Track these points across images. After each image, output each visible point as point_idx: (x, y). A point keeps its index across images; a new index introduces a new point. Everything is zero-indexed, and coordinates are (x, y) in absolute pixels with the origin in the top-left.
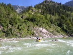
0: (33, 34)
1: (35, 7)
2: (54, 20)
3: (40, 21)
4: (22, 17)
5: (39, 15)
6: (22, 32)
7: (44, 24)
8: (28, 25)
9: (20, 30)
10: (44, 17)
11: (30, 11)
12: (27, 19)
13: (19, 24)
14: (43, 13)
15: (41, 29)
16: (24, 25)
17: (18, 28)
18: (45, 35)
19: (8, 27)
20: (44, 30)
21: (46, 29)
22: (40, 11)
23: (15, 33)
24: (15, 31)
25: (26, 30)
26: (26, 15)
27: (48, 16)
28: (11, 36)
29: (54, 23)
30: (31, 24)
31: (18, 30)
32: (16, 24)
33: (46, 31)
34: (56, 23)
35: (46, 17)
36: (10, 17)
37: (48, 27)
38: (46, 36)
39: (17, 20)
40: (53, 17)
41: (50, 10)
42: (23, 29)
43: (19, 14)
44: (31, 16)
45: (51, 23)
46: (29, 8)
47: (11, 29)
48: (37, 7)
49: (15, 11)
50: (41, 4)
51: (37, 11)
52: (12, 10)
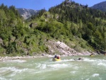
0: (47, 51)
1: (50, 11)
2: (77, 30)
3: (56, 31)
4: (31, 26)
5: (56, 22)
6: (31, 47)
7: (63, 36)
8: (39, 37)
9: (28, 44)
10: (62, 25)
11: (42, 17)
12: (39, 28)
13: (26, 35)
14: (61, 20)
15: (59, 42)
16: (34, 37)
17: (25, 41)
18: (64, 52)
19: (10, 39)
20: (63, 45)
21: (66, 43)
22: (57, 16)
23: (20, 48)
24: (21, 45)
25: (36, 44)
26: (37, 23)
27: (69, 24)
28: (14, 53)
30: (44, 35)
31: (24, 45)
32: (22, 35)
33: (66, 46)
34: (80, 35)
35: (66, 26)
37: (68, 40)
38: (66, 53)
39: (24, 30)
40: (75, 25)
41: (71, 16)
42: (32, 43)
43: (26, 22)
44: (44, 24)
45: (73, 34)
46: (41, 12)
47: (14, 43)
48: (53, 11)
49: (21, 17)
50: (58, 7)
51: (53, 16)
52: (17, 14)
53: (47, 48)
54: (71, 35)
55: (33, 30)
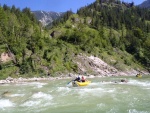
0: (75, 69)
1: (78, 13)
2: (118, 39)
3: (88, 41)
4: (52, 35)
5: (88, 29)
7: (97, 48)
8: (64, 50)
9: (49, 60)
10: (97, 33)
11: (68, 22)
12: (63, 38)
13: (45, 48)
14: (94, 26)
15: (92, 58)
16: (56, 50)
17: (45, 57)
19: (24, 54)
21: (102, 58)
22: (89, 20)
23: (38, 67)
24: (39, 62)
25: (60, 60)
26: (61, 31)
27: (106, 31)
28: (31, 73)
29: (119, 44)
30: (72, 47)
31: (44, 61)
32: (41, 48)
33: (102, 62)
35: (101, 33)
36: (29, 35)
37: (105, 54)
39: (43, 41)
40: (115, 32)
41: (110, 19)
42: (55, 59)
43: (46, 29)
44: (71, 31)
45: (113, 45)
46: (67, 15)
47: (30, 60)
48: (83, 12)
49: (39, 23)
50: (90, 7)
51: (83, 20)
52: (32, 20)
53: (76, 66)
54: (110, 47)
55: (55, 41)
